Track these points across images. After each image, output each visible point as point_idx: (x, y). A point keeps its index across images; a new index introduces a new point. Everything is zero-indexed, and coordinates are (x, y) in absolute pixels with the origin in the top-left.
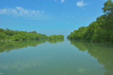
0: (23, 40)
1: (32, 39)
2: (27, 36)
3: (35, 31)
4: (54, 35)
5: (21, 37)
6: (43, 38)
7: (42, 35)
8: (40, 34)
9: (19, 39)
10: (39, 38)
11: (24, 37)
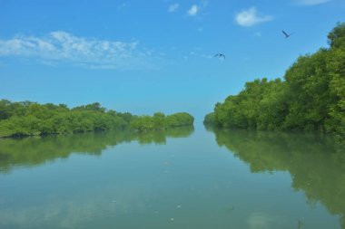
0: (44, 134)
1: (82, 131)
2: (58, 122)
3: (97, 104)
4: (155, 115)
5: (34, 126)
6: (123, 127)
7: (119, 115)
8: (112, 113)
9: (25, 131)
10: (105, 126)
11: (48, 123)
